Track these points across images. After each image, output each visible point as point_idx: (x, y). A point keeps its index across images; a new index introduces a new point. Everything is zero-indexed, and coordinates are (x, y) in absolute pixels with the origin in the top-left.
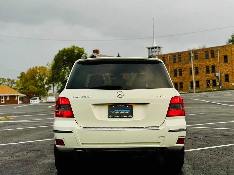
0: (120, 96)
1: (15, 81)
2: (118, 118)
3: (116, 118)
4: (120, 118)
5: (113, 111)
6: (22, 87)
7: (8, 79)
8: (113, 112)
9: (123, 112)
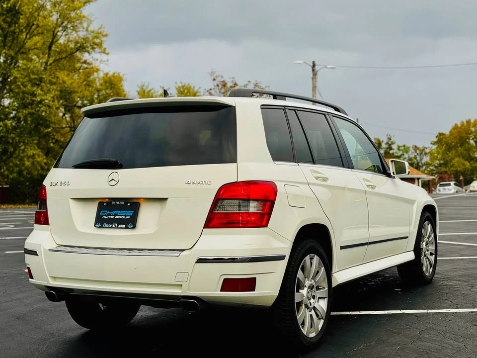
0: (113, 183)
1: (427, 151)
2: (110, 228)
3: (107, 228)
4: (114, 228)
5: (105, 212)
6: (442, 162)
7: (414, 147)
8: (104, 217)
9: (121, 217)
